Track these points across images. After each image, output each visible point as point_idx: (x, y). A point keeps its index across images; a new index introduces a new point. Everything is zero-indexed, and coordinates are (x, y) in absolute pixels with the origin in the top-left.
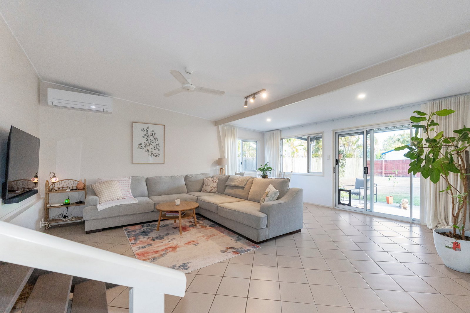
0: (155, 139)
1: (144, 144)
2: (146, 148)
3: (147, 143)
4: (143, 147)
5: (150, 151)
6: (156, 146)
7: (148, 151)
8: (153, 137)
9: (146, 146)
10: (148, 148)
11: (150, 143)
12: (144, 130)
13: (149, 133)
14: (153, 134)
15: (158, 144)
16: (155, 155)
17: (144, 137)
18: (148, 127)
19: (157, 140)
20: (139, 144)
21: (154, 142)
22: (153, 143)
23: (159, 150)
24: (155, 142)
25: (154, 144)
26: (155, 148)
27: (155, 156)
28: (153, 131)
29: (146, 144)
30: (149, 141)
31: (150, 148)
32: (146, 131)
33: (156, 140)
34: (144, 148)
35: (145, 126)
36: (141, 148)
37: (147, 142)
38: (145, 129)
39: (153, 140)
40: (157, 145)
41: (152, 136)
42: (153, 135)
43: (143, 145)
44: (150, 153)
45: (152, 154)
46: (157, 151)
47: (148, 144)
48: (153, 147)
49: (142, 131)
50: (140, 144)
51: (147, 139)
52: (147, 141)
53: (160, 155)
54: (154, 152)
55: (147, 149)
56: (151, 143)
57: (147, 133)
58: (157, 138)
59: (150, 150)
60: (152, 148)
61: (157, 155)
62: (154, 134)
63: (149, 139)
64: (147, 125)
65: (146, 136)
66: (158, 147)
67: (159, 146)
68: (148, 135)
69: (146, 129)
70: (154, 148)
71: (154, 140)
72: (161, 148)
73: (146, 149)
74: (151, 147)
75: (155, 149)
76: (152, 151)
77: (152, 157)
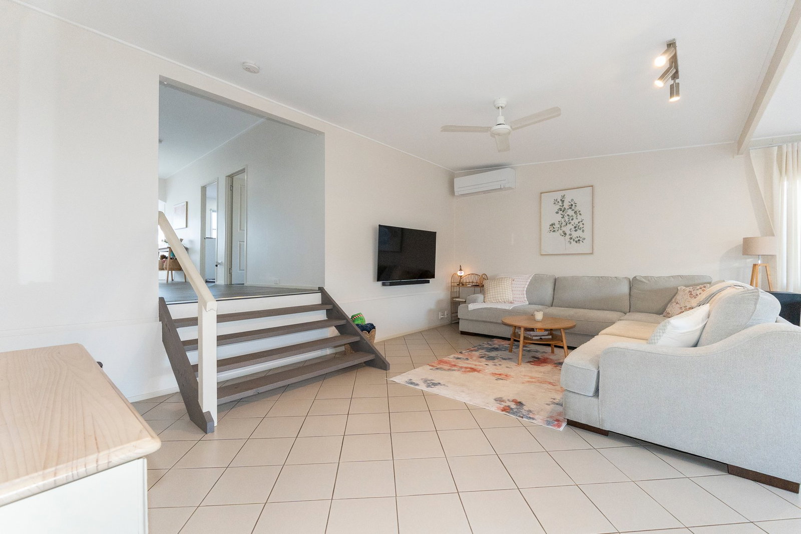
0: (575, 212)
1: (559, 224)
2: (561, 230)
3: (563, 222)
4: (557, 229)
5: (568, 234)
6: (579, 224)
7: (565, 234)
8: (573, 210)
9: (561, 226)
10: (564, 229)
11: (567, 220)
12: (558, 202)
13: (566, 205)
14: (572, 205)
15: (582, 221)
16: (577, 239)
17: (557, 213)
18: (564, 196)
19: (580, 214)
20: (550, 225)
21: (574, 218)
22: (572, 219)
23: (583, 231)
24: (577, 219)
25: (575, 221)
26: (577, 228)
27: (576, 242)
28: (572, 200)
29: (562, 224)
30: (566, 218)
31: (567, 229)
32: (560, 202)
33: (578, 215)
34: (558, 230)
35: (558, 196)
36: (554, 231)
37: (563, 220)
38: (559, 200)
39: (572, 216)
40: (579, 222)
41: (571, 208)
42: (573, 207)
43: (557, 226)
44: (568, 237)
45: (571, 238)
46: (579, 233)
47: (564, 224)
48: (573, 227)
49: (555, 203)
50: (552, 225)
51: (562, 215)
52: (562, 218)
53: (584, 239)
54: (575, 235)
55: (563, 232)
56: (569, 221)
57: (563, 205)
58: (579, 211)
59: (568, 232)
60: (571, 229)
61: (579, 240)
62: (574, 205)
63: (566, 215)
64: (562, 193)
65: (562, 210)
66: (582, 226)
67: (583, 224)
68: (565, 208)
69: (561, 200)
70: (575, 227)
71: (574, 214)
72: (587, 227)
73: (561, 232)
74: (569, 226)
75: (576, 231)
76: (570, 235)
77: (571, 243)
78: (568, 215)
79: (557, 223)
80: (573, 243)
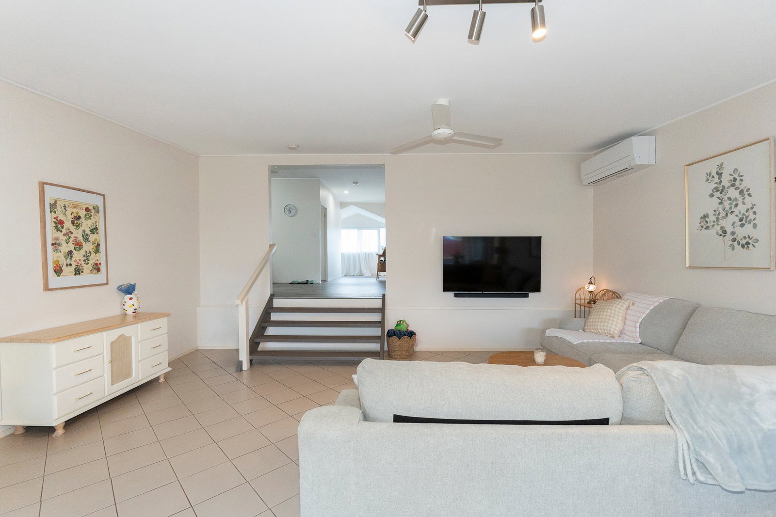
0: (741, 192)
1: (715, 215)
2: (718, 224)
3: (721, 211)
4: (712, 224)
5: (729, 232)
6: (747, 214)
7: (725, 232)
8: (737, 188)
9: (718, 219)
10: (722, 223)
11: (727, 208)
12: (713, 177)
13: (726, 181)
14: (735, 180)
15: (752, 208)
16: (744, 242)
17: (712, 196)
18: (722, 164)
19: (750, 195)
20: (701, 218)
21: (740, 203)
22: (736, 205)
23: (755, 226)
24: (744, 203)
25: (742, 208)
26: (744, 222)
27: (743, 246)
28: (736, 170)
29: (719, 214)
30: (727, 204)
31: (727, 223)
32: (716, 177)
33: (746, 196)
34: (713, 226)
35: (712, 167)
36: (707, 228)
37: (721, 206)
38: (714, 174)
39: (736, 199)
40: (747, 210)
41: (733, 185)
42: (737, 183)
43: (712, 218)
44: (729, 237)
45: (734, 240)
46: (748, 229)
47: (723, 214)
48: (737, 219)
49: (707, 180)
50: (705, 217)
51: (719, 198)
52: (721, 203)
53: (757, 241)
54: (741, 232)
55: (722, 228)
56: (731, 208)
57: (721, 182)
58: (748, 190)
59: (729, 230)
60: (733, 224)
61: (748, 243)
62: (738, 179)
63: (725, 198)
64: (718, 161)
65: (720, 190)
66: (752, 216)
67: (755, 213)
68: (724, 187)
69: (717, 173)
70: (741, 220)
71: (738, 196)
72: (762, 217)
73: (718, 228)
74: (732, 218)
75: (742, 225)
76: (733, 233)
77: (733, 248)
78: (730, 199)
79: (711, 213)
80: (738, 248)
